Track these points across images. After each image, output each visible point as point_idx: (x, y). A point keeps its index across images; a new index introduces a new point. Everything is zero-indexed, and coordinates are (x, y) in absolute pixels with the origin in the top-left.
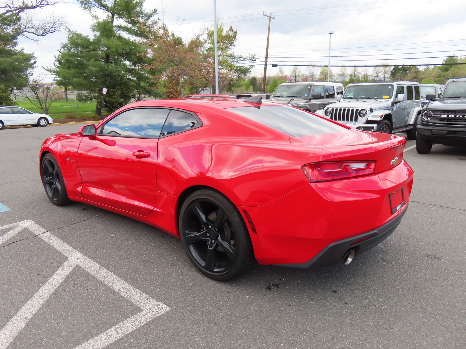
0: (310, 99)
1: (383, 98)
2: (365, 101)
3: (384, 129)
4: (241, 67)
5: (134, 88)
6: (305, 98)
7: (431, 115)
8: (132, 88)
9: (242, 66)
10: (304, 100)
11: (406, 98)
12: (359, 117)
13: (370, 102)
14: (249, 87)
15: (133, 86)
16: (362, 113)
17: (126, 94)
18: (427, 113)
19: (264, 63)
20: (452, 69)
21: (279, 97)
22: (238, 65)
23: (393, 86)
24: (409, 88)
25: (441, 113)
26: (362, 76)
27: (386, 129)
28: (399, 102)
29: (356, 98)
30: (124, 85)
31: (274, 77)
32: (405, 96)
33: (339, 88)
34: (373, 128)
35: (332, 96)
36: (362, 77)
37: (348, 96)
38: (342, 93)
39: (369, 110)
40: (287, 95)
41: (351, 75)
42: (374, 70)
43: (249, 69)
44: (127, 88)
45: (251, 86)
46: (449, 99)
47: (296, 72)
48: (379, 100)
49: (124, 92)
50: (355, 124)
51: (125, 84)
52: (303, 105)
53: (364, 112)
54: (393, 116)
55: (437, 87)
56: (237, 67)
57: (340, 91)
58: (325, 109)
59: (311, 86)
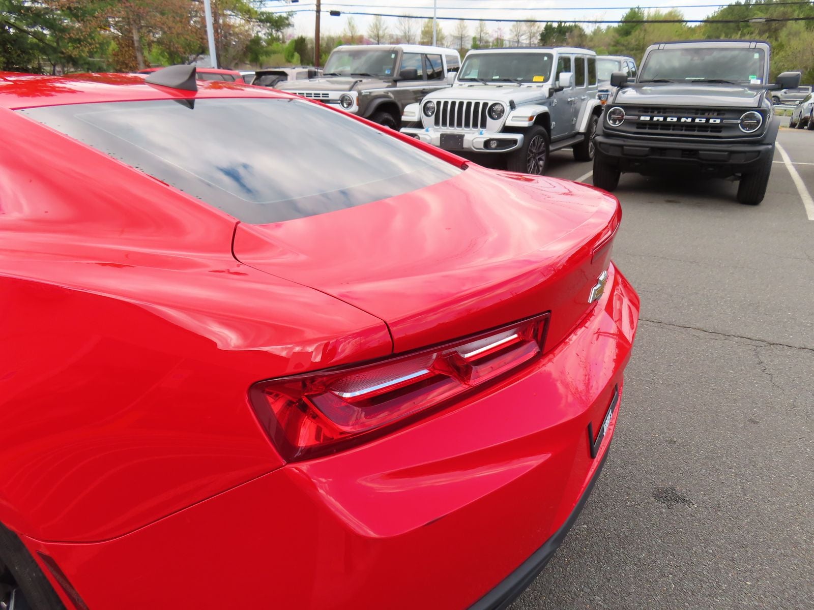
0: (396, 81)
1: (534, 80)
2: (500, 86)
3: (536, 144)
4: (269, 13)
5: (36, 52)
6: (386, 78)
7: (623, 116)
8: (31, 52)
9: (271, 13)
10: (384, 82)
11: (573, 81)
12: (488, 119)
13: (509, 88)
14: (293, 56)
15: (34, 46)
16: (494, 111)
17: (19, 64)
18: (613, 113)
19: (315, 8)
20: (637, 33)
21: (334, 75)
22: (264, 10)
23: (550, 56)
24: (579, 61)
25: (639, 111)
26: (493, 41)
27: (539, 144)
28: (561, 89)
29: (484, 79)
30: (12, 45)
31: (339, 37)
32: (572, 76)
33: (451, 60)
34: (515, 142)
35: (438, 76)
36: (493, 43)
37: (468, 75)
38: (456, 70)
39: (508, 104)
40: (352, 72)
41: (474, 39)
42: (514, 30)
43: (287, 19)
44: (19, 52)
45: (297, 55)
46: (650, 83)
47: (378, 30)
48: (526, 85)
49: (14, 61)
50: (481, 134)
51: (13, 42)
52: (383, 93)
53: (497, 108)
54: (552, 117)
55: (622, 62)
56: (262, 13)
57: (453, 66)
58: (424, 102)
59: (396, 52)
